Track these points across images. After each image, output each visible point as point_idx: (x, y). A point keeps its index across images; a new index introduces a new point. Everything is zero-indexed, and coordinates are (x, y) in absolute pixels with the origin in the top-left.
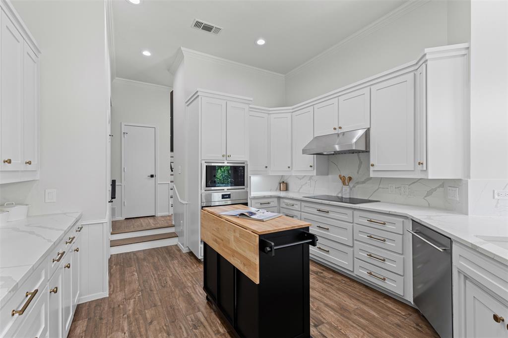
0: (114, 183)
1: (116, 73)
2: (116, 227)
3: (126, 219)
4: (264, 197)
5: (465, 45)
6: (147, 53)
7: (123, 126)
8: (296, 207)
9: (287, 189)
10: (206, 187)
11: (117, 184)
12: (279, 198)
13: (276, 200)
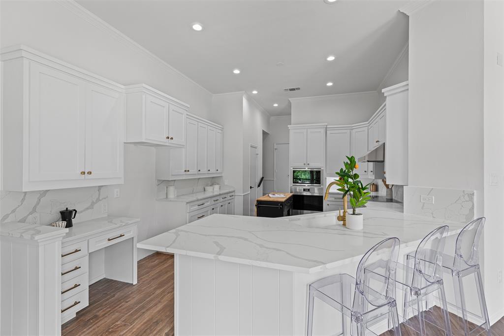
0: (262, 178)
4: (338, 193)
6: (276, 105)
7: (275, 145)
10: (294, 183)
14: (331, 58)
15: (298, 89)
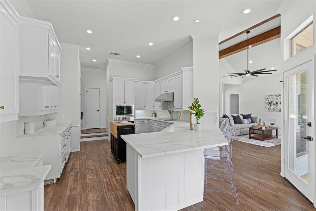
0: (82, 113)
1: (82, 66)
2: (83, 132)
3: (87, 129)
4: (141, 119)
5: (192, 67)
6: (95, 61)
7: (86, 88)
8: (153, 123)
9: (156, 116)
10: (116, 114)
11: (83, 114)
12: (148, 120)
13: (147, 120)
14: (151, 44)
15: (120, 54)
